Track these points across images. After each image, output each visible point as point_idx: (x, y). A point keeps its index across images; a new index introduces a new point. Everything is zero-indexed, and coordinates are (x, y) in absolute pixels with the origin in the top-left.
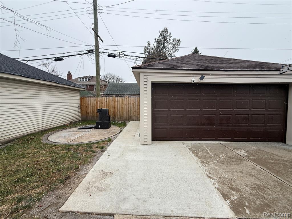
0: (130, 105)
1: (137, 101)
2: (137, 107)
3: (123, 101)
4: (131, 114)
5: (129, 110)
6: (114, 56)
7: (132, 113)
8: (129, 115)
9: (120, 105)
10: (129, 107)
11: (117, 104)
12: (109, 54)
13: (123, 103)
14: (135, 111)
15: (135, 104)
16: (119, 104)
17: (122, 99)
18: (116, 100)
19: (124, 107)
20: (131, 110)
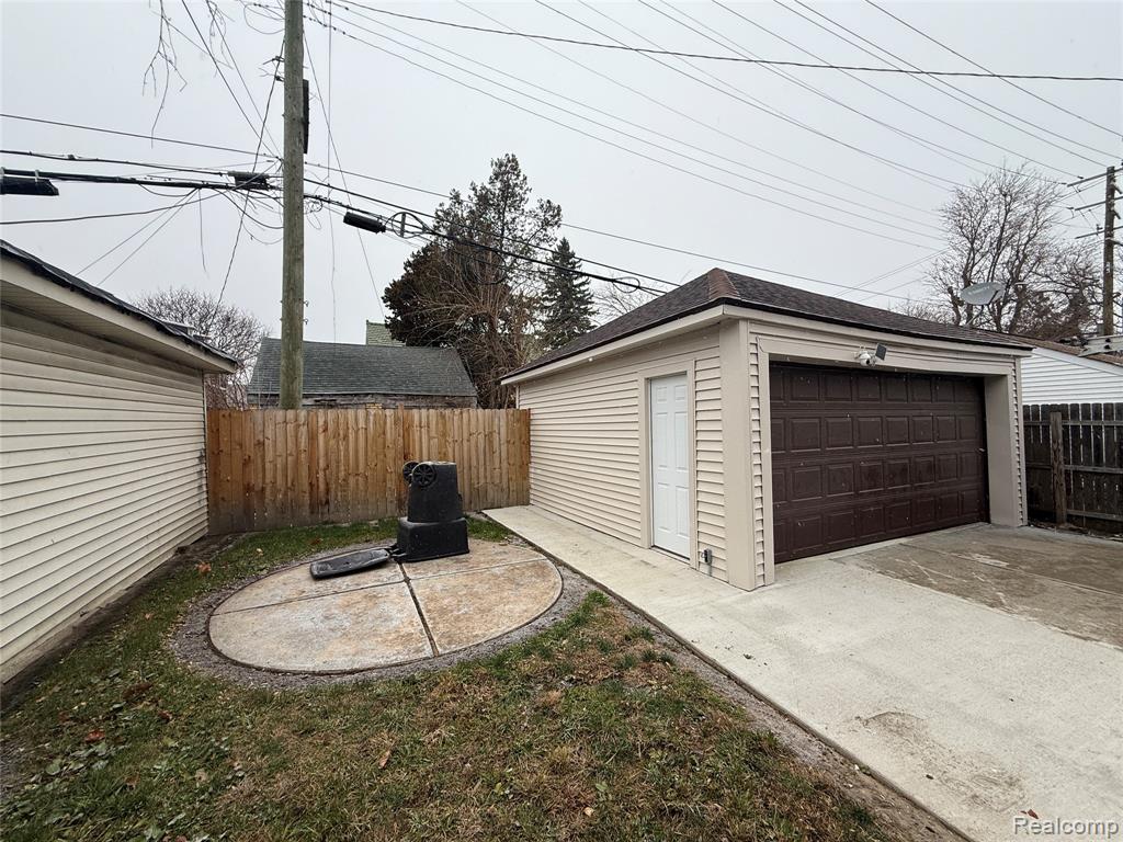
0: (477, 443)
1: (503, 423)
2: (504, 448)
3: (444, 425)
4: (482, 481)
5: (474, 463)
6: (375, 226)
7: (486, 477)
8: (471, 485)
9: (432, 442)
10: (473, 449)
11: (417, 438)
12: (350, 211)
13: (444, 435)
14: (497, 466)
15: (496, 435)
16: (430, 438)
17: (443, 417)
18: (413, 422)
19: (450, 450)
20: (482, 462)
